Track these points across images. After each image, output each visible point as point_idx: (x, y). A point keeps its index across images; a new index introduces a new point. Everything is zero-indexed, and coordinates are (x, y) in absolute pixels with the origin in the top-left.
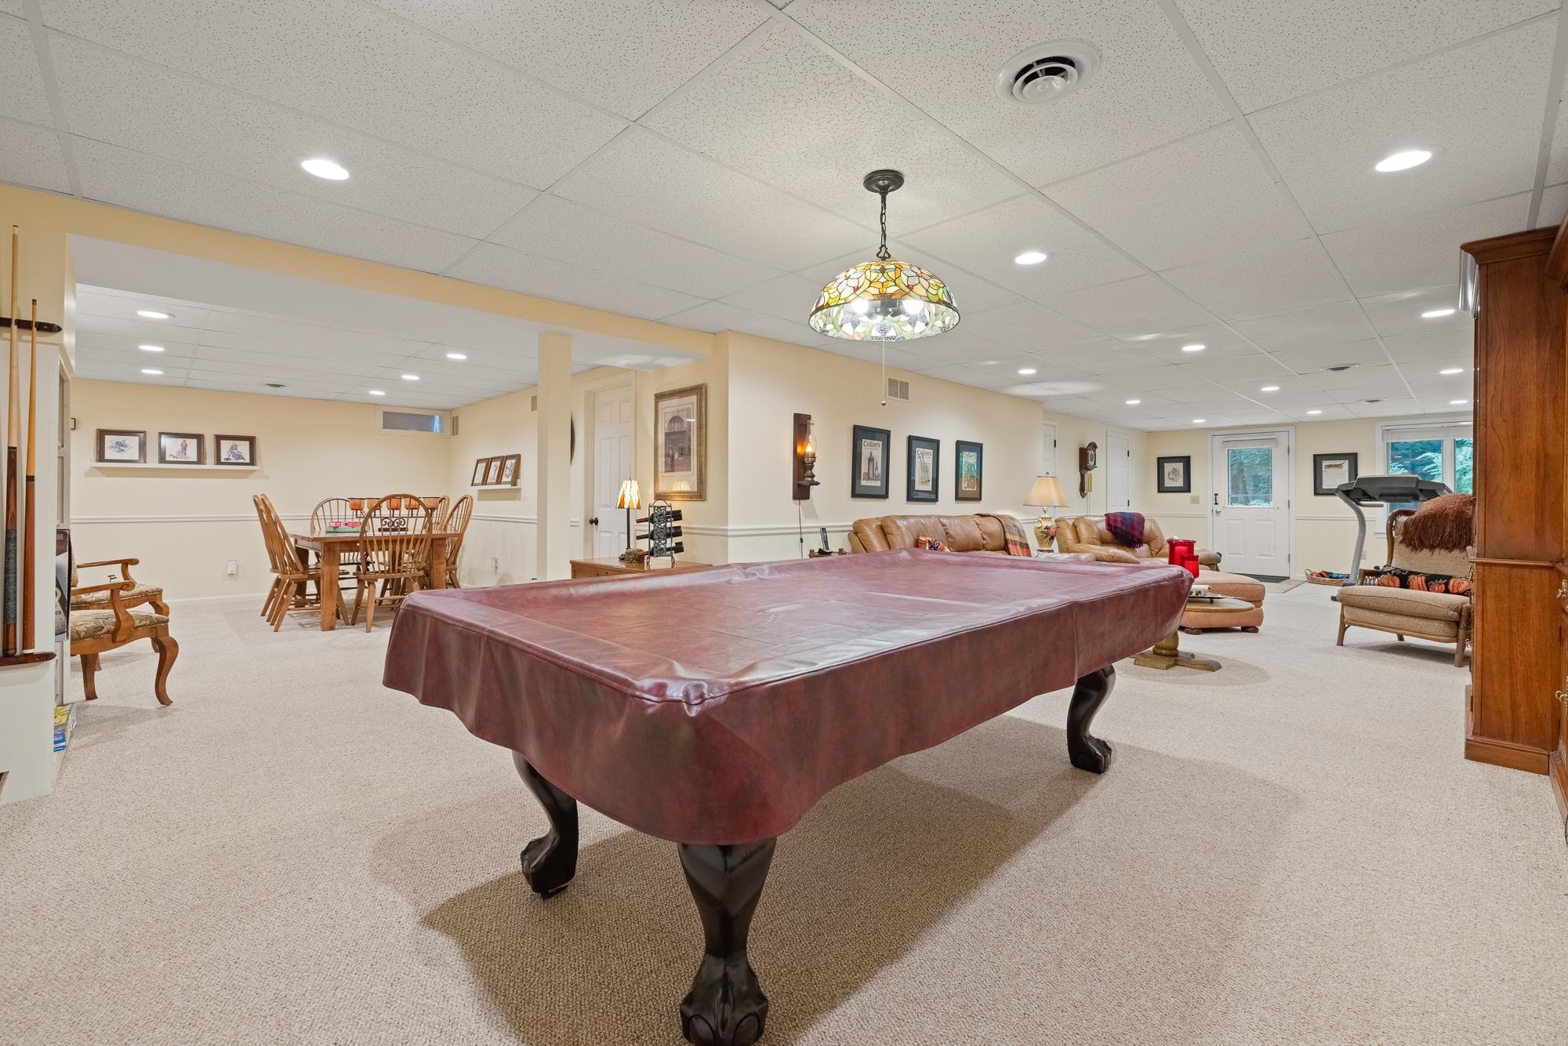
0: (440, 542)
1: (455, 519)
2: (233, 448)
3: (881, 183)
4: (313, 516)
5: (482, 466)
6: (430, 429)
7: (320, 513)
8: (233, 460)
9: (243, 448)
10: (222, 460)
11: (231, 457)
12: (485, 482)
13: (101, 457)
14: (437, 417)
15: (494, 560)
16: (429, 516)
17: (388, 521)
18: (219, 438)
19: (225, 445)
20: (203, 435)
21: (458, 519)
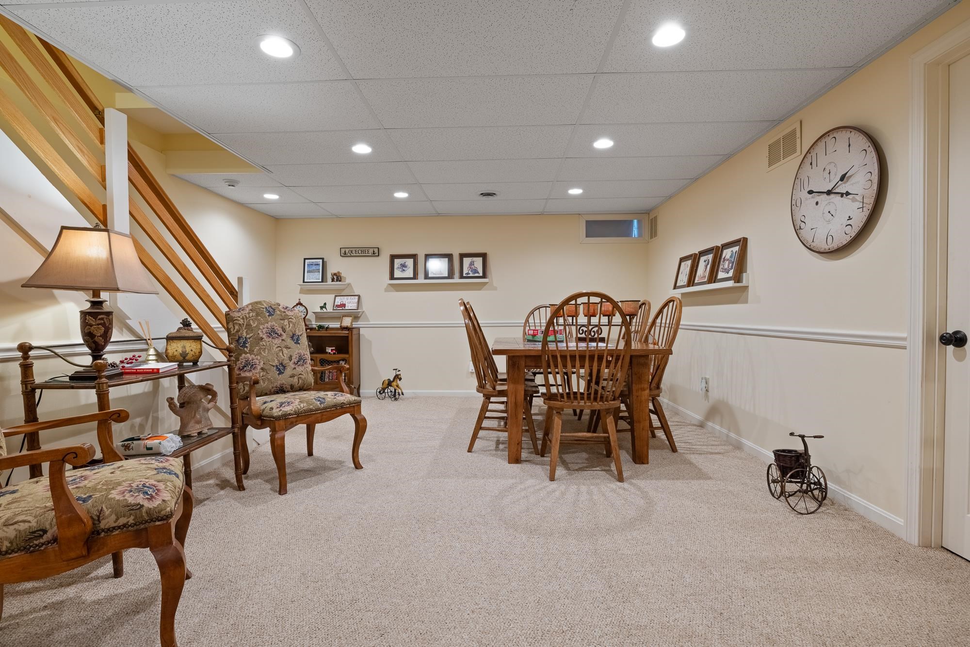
0: (642, 360)
1: (657, 329)
2: (472, 264)
4: (525, 324)
5: (687, 266)
6: (627, 233)
7: (531, 320)
8: (471, 275)
9: (478, 262)
10: (464, 275)
11: (470, 272)
12: (691, 282)
13: (392, 277)
14: (635, 222)
15: (704, 381)
16: (626, 324)
17: (585, 329)
18: (462, 256)
19: (467, 261)
20: (452, 254)
21: (662, 329)
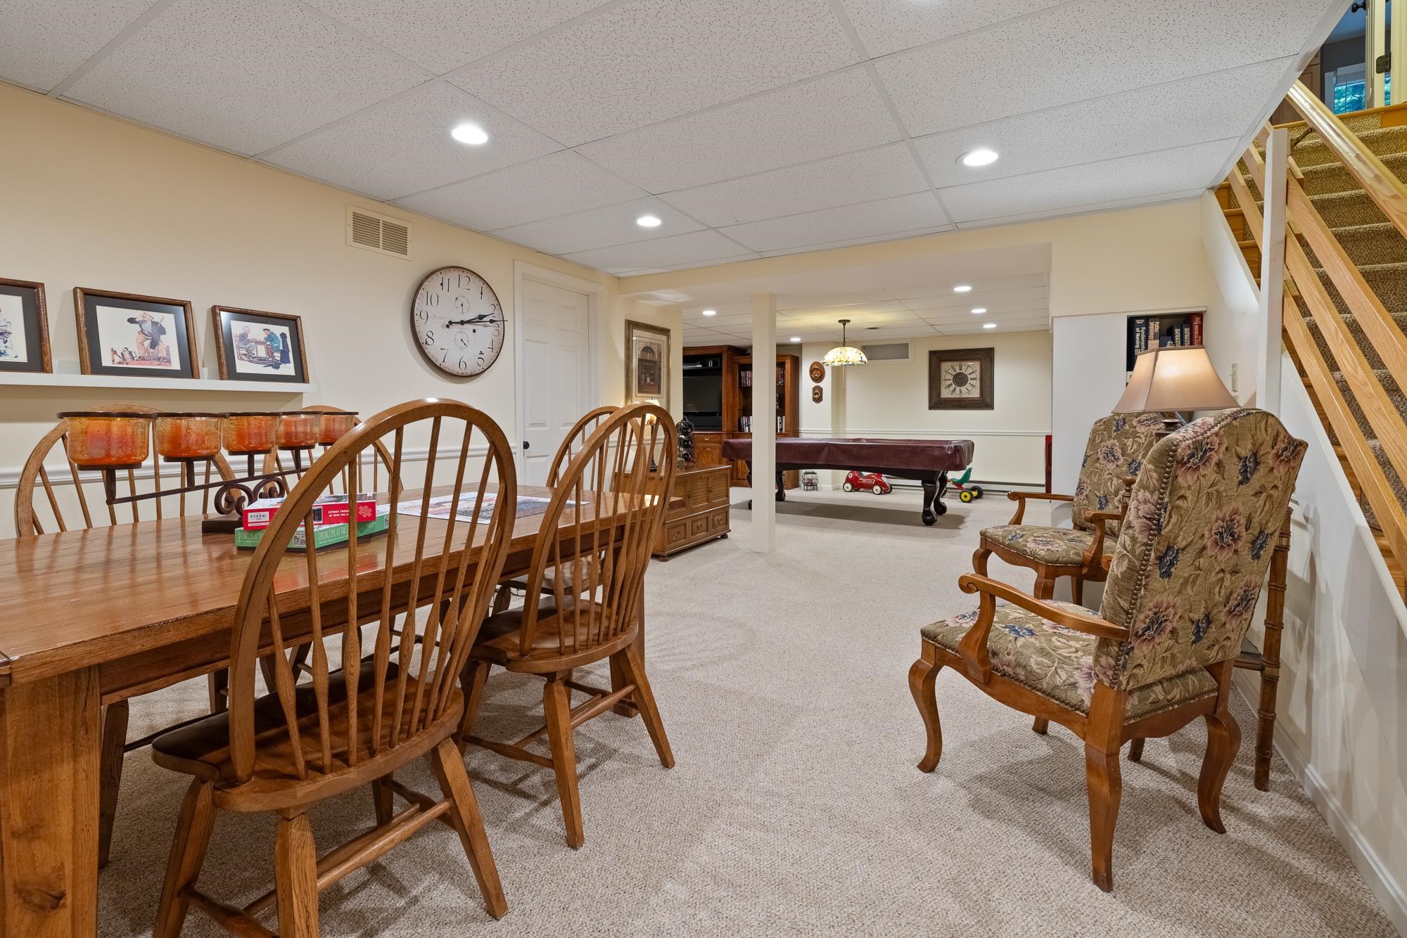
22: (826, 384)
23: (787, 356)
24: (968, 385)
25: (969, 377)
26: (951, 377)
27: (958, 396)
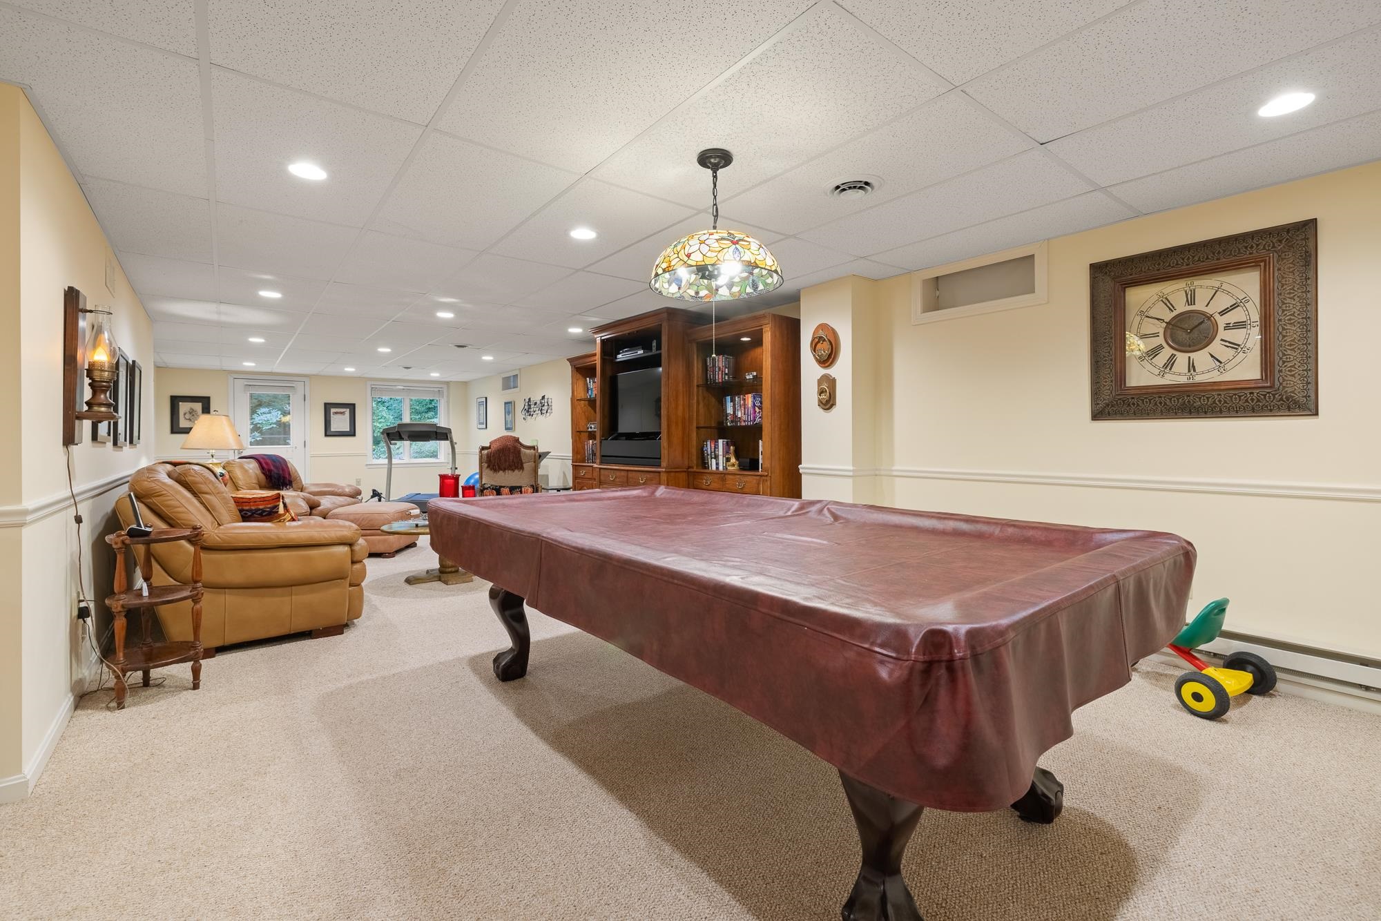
3: (712, 160)
22: (842, 370)
23: (764, 316)
24: (1216, 347)
25: (1222, 321)
26: (1160, 330)
27: (1183, 380)
